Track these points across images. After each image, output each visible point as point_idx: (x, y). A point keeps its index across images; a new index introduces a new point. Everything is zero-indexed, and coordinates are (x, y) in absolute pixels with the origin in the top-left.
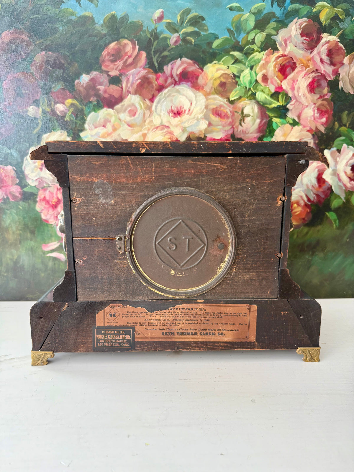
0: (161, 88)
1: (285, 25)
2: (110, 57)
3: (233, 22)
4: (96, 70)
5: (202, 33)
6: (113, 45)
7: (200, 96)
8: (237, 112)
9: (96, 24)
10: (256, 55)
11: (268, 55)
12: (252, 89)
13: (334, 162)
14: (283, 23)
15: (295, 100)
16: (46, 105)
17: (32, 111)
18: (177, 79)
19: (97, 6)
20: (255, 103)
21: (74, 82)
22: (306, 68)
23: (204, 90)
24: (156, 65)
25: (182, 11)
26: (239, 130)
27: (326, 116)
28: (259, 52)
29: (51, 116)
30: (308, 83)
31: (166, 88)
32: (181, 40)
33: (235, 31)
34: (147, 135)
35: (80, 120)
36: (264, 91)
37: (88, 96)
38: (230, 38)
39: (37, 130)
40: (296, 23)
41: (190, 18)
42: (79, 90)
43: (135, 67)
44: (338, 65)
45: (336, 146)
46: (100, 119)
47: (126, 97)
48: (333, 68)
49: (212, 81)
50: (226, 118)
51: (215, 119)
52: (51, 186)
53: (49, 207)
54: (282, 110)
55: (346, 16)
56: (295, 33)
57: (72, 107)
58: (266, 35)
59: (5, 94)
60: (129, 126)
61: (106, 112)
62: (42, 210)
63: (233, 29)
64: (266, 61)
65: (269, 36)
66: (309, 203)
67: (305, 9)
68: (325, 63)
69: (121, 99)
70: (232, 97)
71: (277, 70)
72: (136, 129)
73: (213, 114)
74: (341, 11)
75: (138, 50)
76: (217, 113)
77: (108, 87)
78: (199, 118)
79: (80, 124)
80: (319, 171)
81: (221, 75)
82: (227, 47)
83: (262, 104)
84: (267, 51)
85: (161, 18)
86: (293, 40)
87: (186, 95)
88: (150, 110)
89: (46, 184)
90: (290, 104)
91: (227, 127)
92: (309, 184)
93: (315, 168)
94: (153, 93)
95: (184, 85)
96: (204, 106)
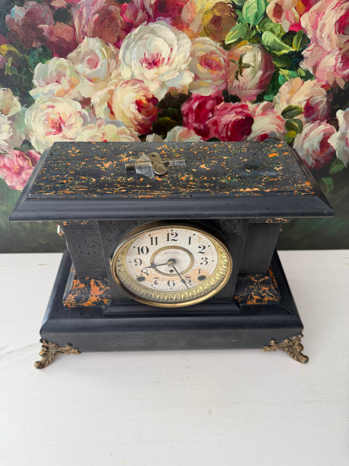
0: (129, 28)
7: (184, 38)
8: (233, 61)
12: (257, 27)
13: (346, 124)
15: (314, 44)
18: (151, 12)
20: (259, 48)
21: (4, 18)
23: (190, 28)
26: (234, 85)
31: (136, 27)
34: (115, 92)
35: (25, 74)
36: (274, 30)
37: (28, 40)
42: (15, 31)
46: (51, 72)
47: (81, 42)
49: (201, 15)
50: (217, 69)
51: (203, 70)
52: (8, 152)
53: (12, 174)
54: (294, 58)
57: (10, 57)
60: (90, 80)
61: (57, 62)
62: (6, 177)
69: (74, 44)
70: (229, 40)
72: (99, 84)
73: (201, 64)
76: (206, 61)
77: (54, 25)
79: (25, 79)
80: (324, 134)
81: (214, 4)
83: (268, 49)
87: (164, 37)
88: (116, 59)
89: (2, 151)
90: (307, 49)
91: (218, 81)
92: (310, 150)
93: (321, 131)
94: (118, 34)
95: (161, 21)
96: (189, 53)
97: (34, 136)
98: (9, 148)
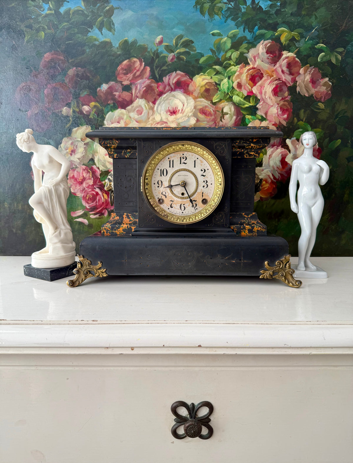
0: (161, 94)
1: (254, 46)
2: (123, 71)
3: (214, 44)
4: (112, 81)
5: (192, 53)
6: (125, 62)
7: (190, 99)
8: (218, 111)
9: (113, 47)
10: (233, 68)
11: (241, 68)
12: (229, 93)
13: (294, 148)
14: (253, 44)
15: (262, 102)
16: (76, 107)
17: (65, 110)
18: (173, 87)
19: (114, 34)
20: (232, 104)
21: (96, 89)
22: (271, 78)
23: (193, 94)
24: (157, 76)
25: (176, 37)
26: (220, 125)
27: (287, 113)
28: (235, 66)
29: (79, 115)
30: (273, 88)
31: (165, 93)
32: (176, 58)
33: (217, 51)
35: (100, 118)
36: (239, 95)
37: (106, 100)
38: (212, 56)
39: (69, 125)
40: (263, 44)
41: (183, 42)
42: (100, 96)
43: (142, 78)
44: (296, 75)
45: (295, 137)
46: (115, 117)
47: (135, 101)
48: (292, 77)
49: (199, 88)
50: (210, 116)
51: (201, 116)
52: (78, 167)
53: (76, 183)
54: (253, 109)
55: (301, 38)
56: (262, 51)
57: (94, 108)
58: (240, 53)
59: (45, 98)
60: (137, 122)
61: (120, 112)
62: (71, 185)
63: (215, 49)
64: (240, 73)
65: (242, 54)
66: (275, 181)
67: (269, 33)
68: (285, 74)
69: (131, 102)
70: (215, 100)
71: (248, 79)
72: (142, 124)
73: (200, 113)
74: (297, 34)
75: (144, 65)
76: (203, 111)
77: (122, 93)
78: (190, 115)
79: (100, 120)
80: (282, 155)
81: (206, 83)
82: (211, 62)
83: (237, 105)
84: (240, 65)
85: (161, 42)
86: (260, 56)
87: (179, 98)
88: (153, 110)
89: (75, 166)
90: (259, 104)
91: (210, 123)
92: (275, 166)
93: (279, 153)
94: (155, 97)
95: (178, 91)
96: (193, 107)
97: (98, 156)
98: (80, 163)
